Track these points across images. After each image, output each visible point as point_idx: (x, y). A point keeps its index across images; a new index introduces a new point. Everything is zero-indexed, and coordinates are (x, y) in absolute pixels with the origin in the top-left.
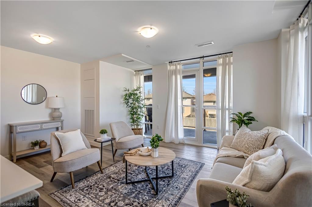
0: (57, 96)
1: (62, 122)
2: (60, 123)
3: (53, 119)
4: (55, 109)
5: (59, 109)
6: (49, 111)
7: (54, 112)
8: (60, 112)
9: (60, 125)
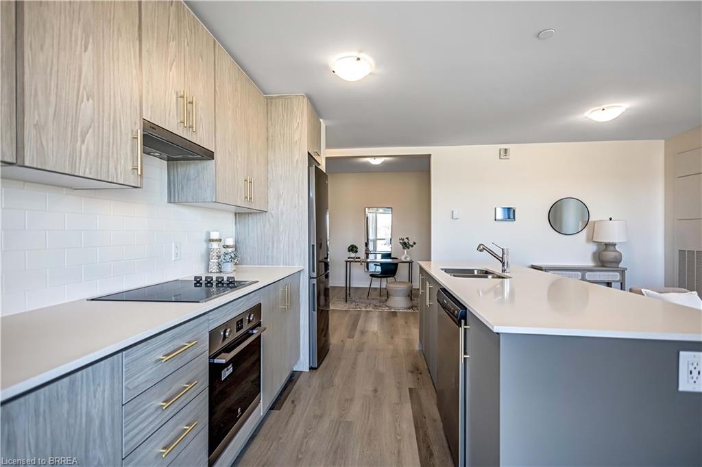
0: (611, 219)
1: (623, 272)
2: (618, 274)
3: (600, 264)
4: (607, 245)
5: (615, 245)
6: (593, 248)
7: (605, 250)
8: (617, 251)
9: (618, 279)
